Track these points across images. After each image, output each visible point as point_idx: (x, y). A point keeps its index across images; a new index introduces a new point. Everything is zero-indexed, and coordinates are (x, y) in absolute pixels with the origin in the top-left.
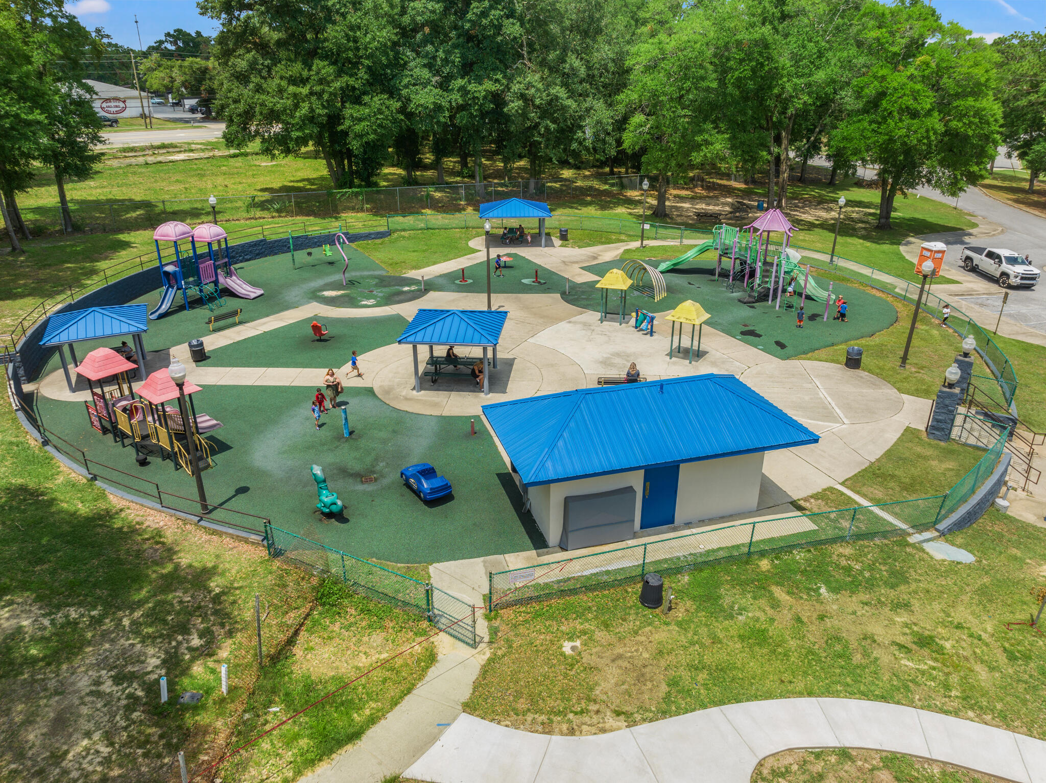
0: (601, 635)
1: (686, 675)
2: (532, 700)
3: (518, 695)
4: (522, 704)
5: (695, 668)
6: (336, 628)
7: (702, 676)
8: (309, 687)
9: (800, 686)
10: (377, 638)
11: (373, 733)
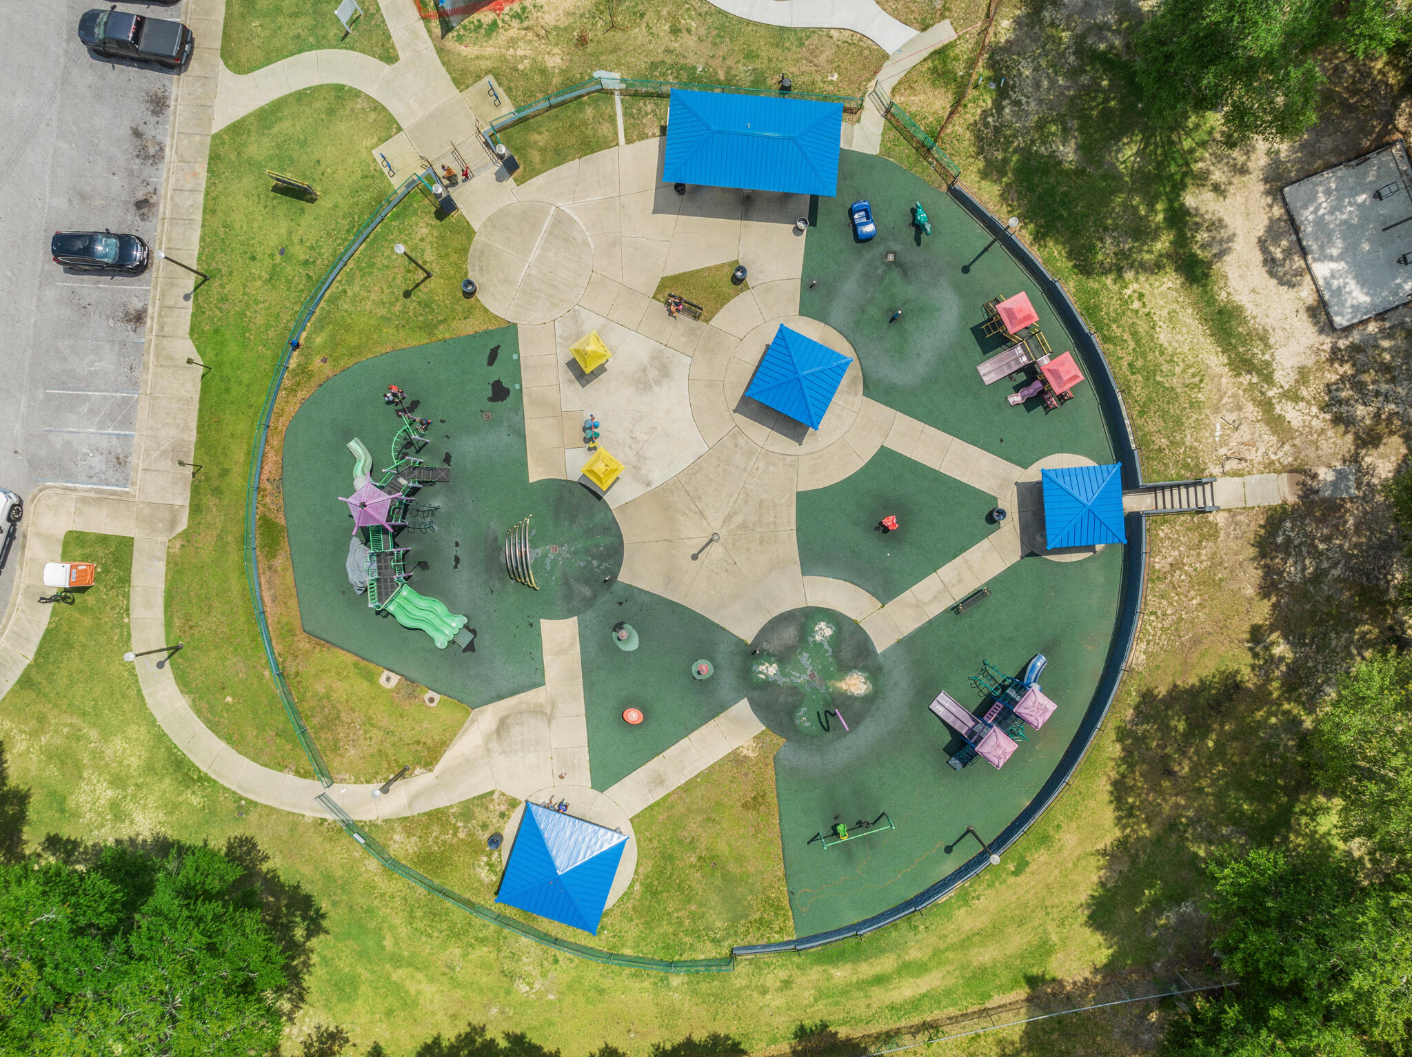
0: (819, 79)
1: (794, 48)
2: (861, 53)
3: (866, 58)
4: (866, 52)
5: (789, 49)
6: (931, 119)
7: (787, 44)
8: (946, 84)
9: (751, 27)
10: (913, 109)
11: (925, 54)
